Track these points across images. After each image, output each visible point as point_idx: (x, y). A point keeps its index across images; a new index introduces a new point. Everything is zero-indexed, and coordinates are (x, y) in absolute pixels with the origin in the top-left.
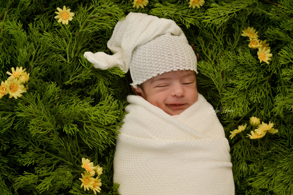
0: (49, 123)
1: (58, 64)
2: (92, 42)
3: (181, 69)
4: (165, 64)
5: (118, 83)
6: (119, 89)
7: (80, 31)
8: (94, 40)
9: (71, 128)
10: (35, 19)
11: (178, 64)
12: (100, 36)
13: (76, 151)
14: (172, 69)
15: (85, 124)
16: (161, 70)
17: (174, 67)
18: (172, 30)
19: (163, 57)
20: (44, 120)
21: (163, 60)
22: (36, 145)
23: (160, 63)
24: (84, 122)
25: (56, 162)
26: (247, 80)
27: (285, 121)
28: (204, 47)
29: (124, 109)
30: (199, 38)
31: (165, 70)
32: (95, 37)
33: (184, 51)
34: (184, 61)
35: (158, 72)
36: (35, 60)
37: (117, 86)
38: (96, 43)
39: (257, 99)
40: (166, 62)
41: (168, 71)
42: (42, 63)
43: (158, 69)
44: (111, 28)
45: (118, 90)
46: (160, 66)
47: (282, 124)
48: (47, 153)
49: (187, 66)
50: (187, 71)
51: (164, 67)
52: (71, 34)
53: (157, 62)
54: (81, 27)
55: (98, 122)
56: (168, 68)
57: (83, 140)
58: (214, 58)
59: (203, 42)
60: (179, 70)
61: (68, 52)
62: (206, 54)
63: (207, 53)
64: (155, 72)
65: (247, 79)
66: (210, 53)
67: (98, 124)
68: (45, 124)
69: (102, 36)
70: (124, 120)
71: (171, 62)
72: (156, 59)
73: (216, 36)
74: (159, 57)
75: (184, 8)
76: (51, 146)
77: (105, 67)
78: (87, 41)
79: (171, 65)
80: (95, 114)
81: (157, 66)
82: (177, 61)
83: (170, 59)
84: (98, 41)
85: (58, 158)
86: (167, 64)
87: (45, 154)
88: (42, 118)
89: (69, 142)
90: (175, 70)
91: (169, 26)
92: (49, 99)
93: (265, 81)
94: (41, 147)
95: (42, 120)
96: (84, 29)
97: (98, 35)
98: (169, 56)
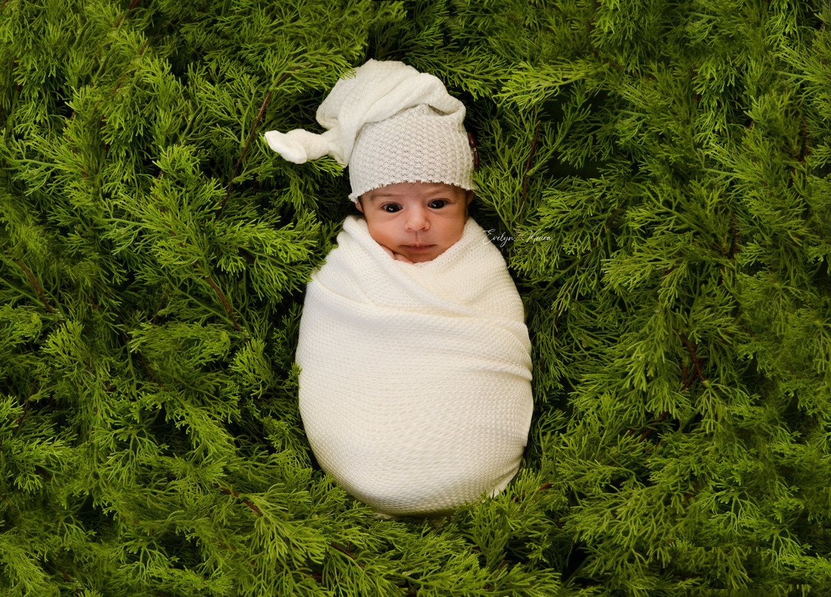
0: (195, 248)
1: (229, 146)
2: (295, 109)
3: (423, 180)
4: (394, 168)
5: (338, 188)
6: (336, 198)
7: (271, 88)
8: (300, 106)
9: (232, 263)
10: (206, 58)
11: (417, 171)
12: (312, 99)
13: (241, 302)
14: (405, 178)
15: (257, 259)
16: (386, 177)
17: (411, 175)
18: (435, 99)
19: (393, 155)
20: (188, 241)
21: (393, 161)
22: (175, 285)
23: (386, 165)
24: (258, 254)
25: (205, 316)
26: (564, 212)
27: (624, 299)
28: (499, 141)
29: (336, 236)
30: (494, 121)
31: (393, 180)
32: (302, 101)
33: (447, 144)
34: (431, 166)
35: (382, 182)
36: (190, 131)
37: (334, 194)
38: (302, 111)
39: (575, 250)
40: (397, 164)
41: (398, 181)
42: (203, 138)
43: (381, 175)
44: (326, 88)
45: (334, 199)
46: (386, 171)
47: (616, 306)
48: (192, 298)
49: (437, 176)
50: (436, 184)
51: (392, 173)
52: (253, 91)
53: (381, 163)
54: (274, 82)
55: (277, 257)
56: (398, 176)
57: (254, 283)
58: (513, 165)
59: (500, 131)
60: (418, 182)
61: (243, 125)
62: (499, 154)
63: (503, 152)
64: (376, 180)
65: (564, 210)
66: (508, 152)
67: (276, 261)
68: (189, 248)
69: (316, 98)
70: (328, 258)
71: (405, 166)
72: (382, 157)
73: (524, 122)
74: (388, 153)
75: (470, 59)
76: (199, 288)
77: (301, 160)
78: (286, 107)
79: (404, 172)
80: (274, 243)
81: (381, 169)
82: (418, 166)
83: (405, 160)
84: (307, 107)
85: (210, 310)
86: (398, 169)
87: (187, 300)
88: (186, 238)
89: (230, 285)
90: (411, 181)
91: (430, 91)
92: (203, 208)
93: (601, 220)
94: (183, 287)
95: (185, 240)
96: (277, 85)
97: (309, 97)
98: (405, 154)
